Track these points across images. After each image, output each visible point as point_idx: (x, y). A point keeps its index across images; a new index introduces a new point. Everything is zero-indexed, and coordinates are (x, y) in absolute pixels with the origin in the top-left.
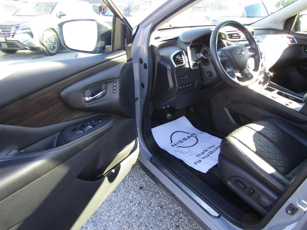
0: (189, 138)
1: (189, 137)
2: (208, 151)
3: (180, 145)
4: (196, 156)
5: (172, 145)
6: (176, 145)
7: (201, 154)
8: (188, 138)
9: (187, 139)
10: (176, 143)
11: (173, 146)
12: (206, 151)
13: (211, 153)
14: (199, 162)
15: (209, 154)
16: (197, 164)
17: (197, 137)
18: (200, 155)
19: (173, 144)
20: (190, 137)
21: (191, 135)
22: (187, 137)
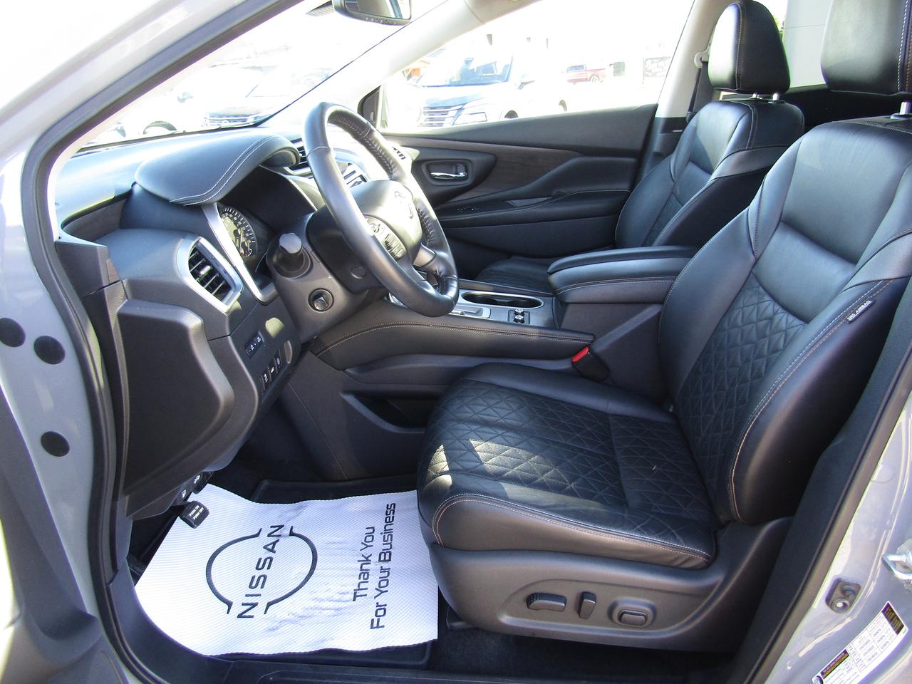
0: (272, 551)
1: (270, 547)
2: (374, 558)
3: (267, 594)
4: (354, 600)
5: (240, 616)
6: (254, 605)
7: (362, 580)
8: (270, 554)
9: (271, 559)
10: (247, 596)
11: (247, 614)
12: (367, 560)
13: (386, 556)
14: (380, 613)
15: (385, 565)
16: (383, 627)
17: (295, 531)
18: (362, 586)
19: (237, 608)
20: (274, 544)
21: (269, 535)
22: (265, 554)
